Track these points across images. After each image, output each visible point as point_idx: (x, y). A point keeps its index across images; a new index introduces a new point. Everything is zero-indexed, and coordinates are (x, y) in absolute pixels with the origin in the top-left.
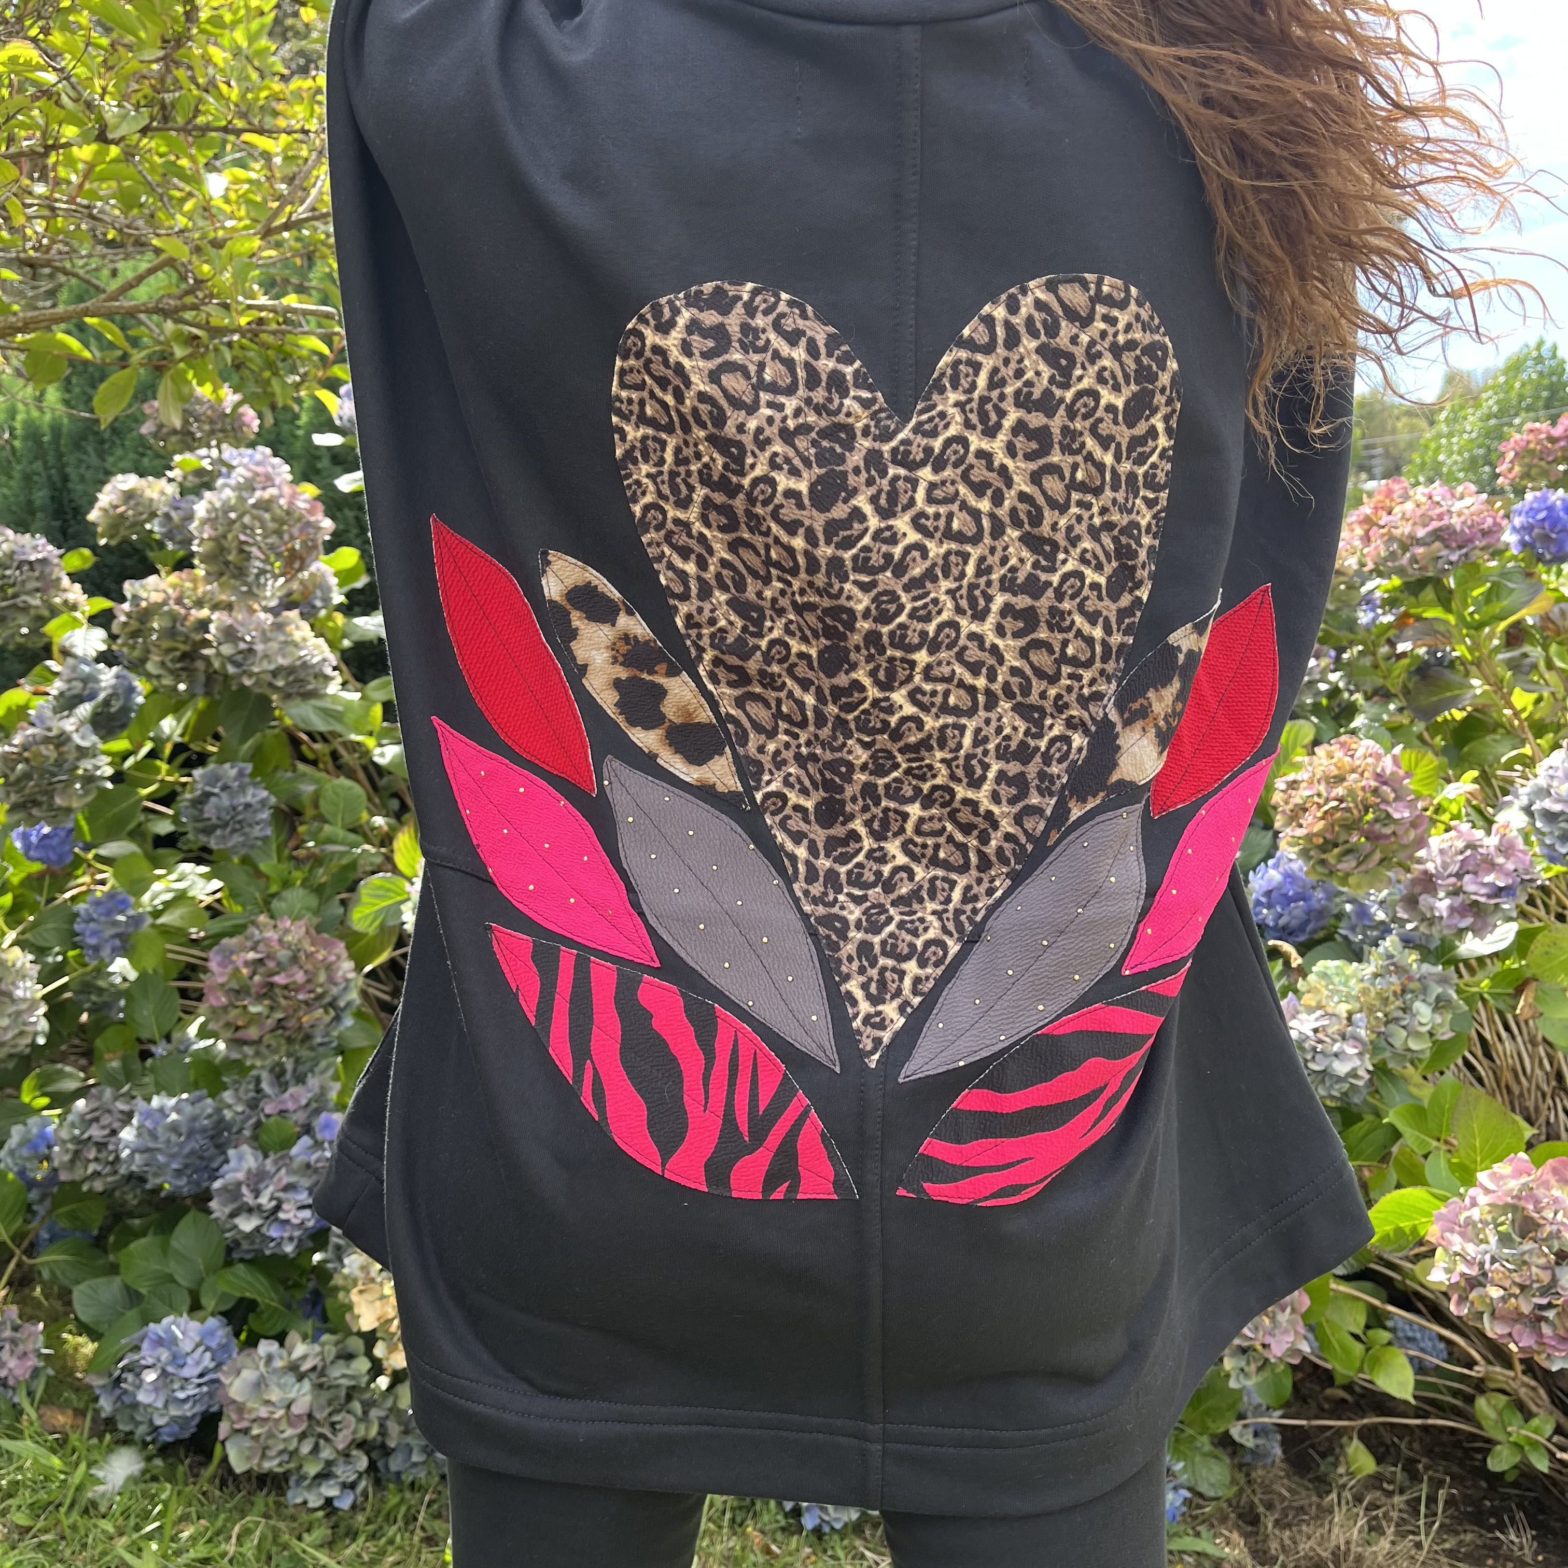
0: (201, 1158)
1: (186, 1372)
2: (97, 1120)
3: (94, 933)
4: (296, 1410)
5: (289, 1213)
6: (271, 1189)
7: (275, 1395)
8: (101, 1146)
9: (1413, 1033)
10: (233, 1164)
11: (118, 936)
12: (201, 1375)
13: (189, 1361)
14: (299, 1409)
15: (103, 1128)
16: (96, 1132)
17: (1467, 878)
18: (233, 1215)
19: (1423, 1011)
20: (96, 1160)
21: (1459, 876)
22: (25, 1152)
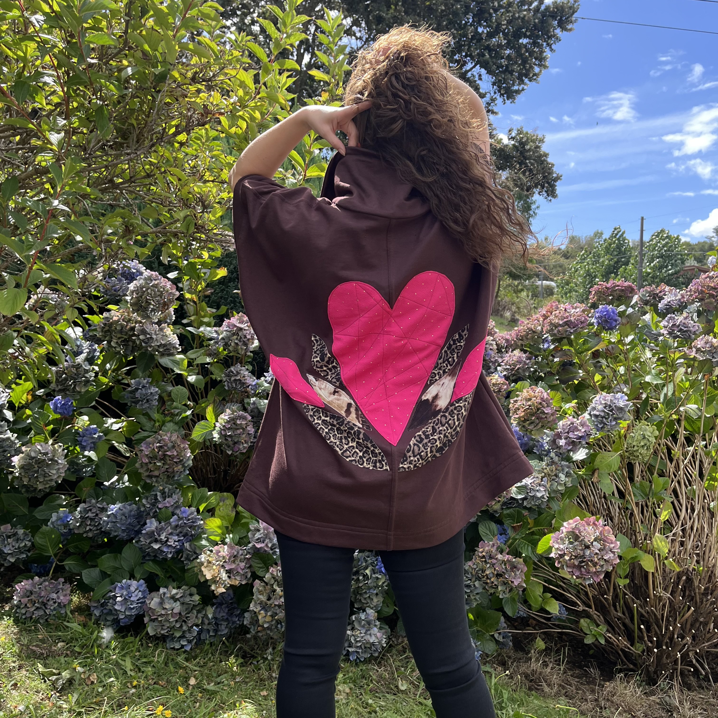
1: (132, 599)
3: (85, 441)
4: (175, 611)
5: (171, 543)
6: (165, 534)
7: (167, 606)
8: (92, 519)
9: (559, 484)
10: (148, 525)
11: (93, 443)
12: (138, 600)
13: (133, 595)
14: (176, 611)
15: (93, 513)
16: (90, 514)
18: (150, 543)
19: (562, 477)
20: (90, 525)
22: (59, 523)
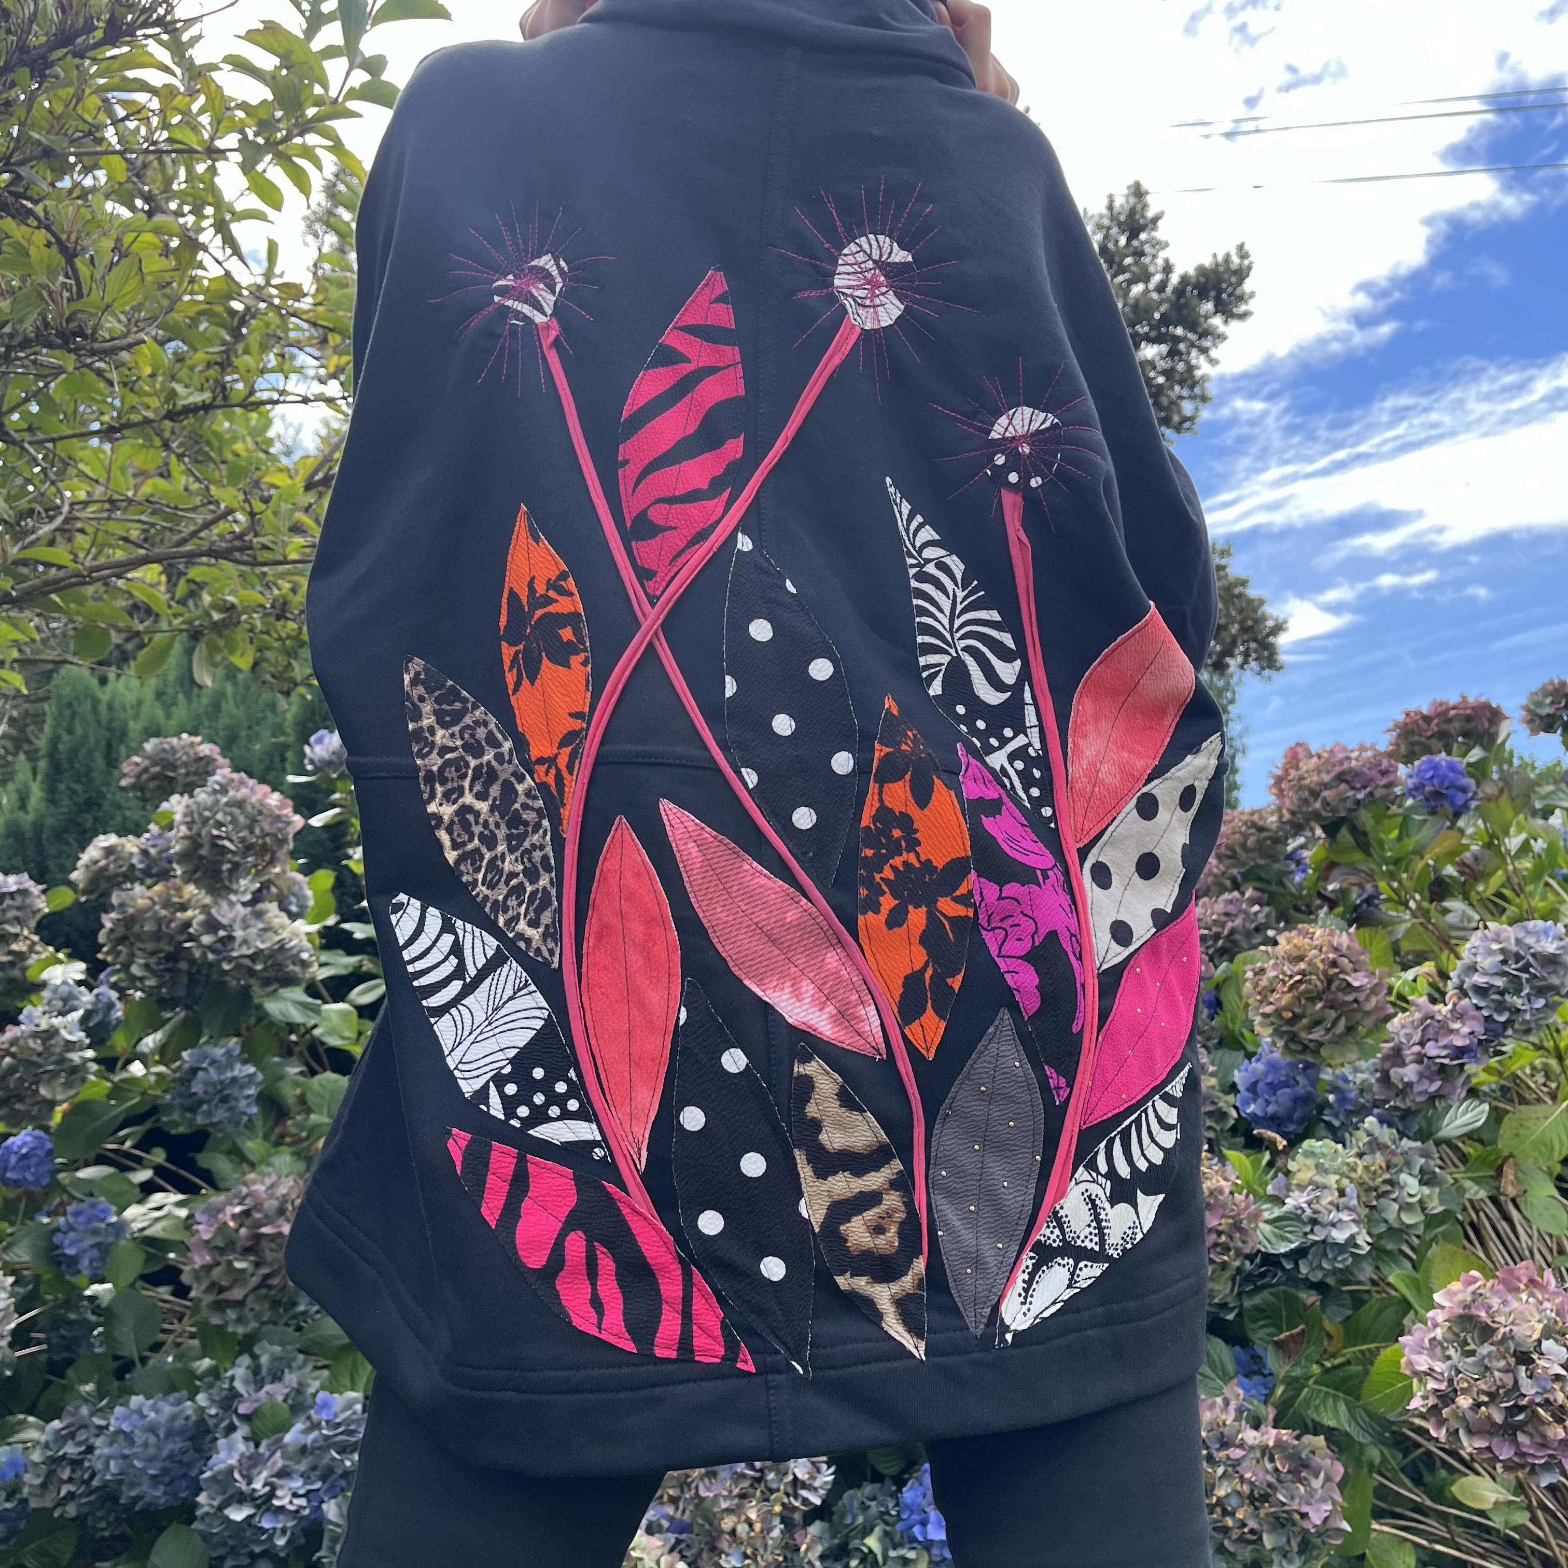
0: (181, 1463)
2: (72, 1436)
3: (73, 1243)
5: (283, 1499)
6: (265, 1474)
8: (76, 1463)
9: (1406, 1207)
10: (220, 1453)
11: (98, 1246)
15: (79, 1444)
16: (70, 1449)
17: (1429, 1045)
18: (221, 1508)
19: (1411, 1183)
20: (70, 1480)
21: (1422, 1044)
